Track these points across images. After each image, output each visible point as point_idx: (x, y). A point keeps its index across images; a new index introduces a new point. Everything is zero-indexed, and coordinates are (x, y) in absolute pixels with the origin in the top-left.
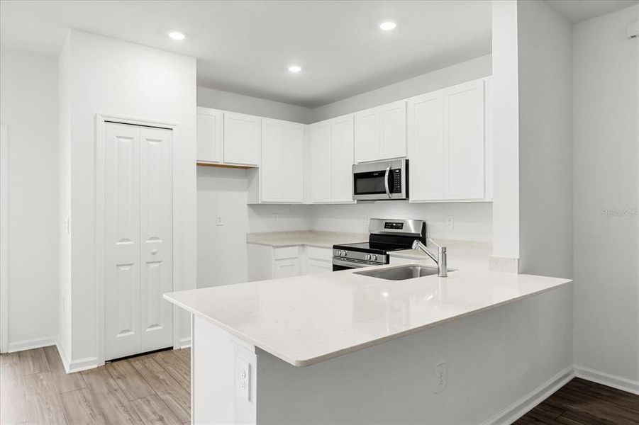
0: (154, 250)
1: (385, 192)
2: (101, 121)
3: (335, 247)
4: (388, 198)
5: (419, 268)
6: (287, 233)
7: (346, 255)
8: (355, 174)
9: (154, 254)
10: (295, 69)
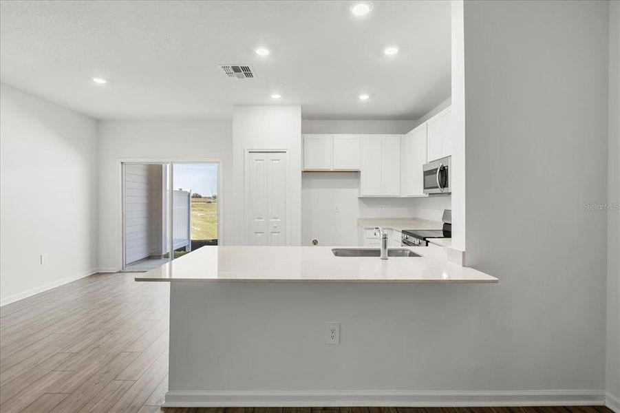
0: (275, 225)
1: (437, 187)
2: (247, 152)
3: (403, 232)
4: (440, 192)
5: (408, 252)
6: (391, 219)
7: (407, 238)
8: (424, 172)
9: (275, 227)
10: (364, 98)
